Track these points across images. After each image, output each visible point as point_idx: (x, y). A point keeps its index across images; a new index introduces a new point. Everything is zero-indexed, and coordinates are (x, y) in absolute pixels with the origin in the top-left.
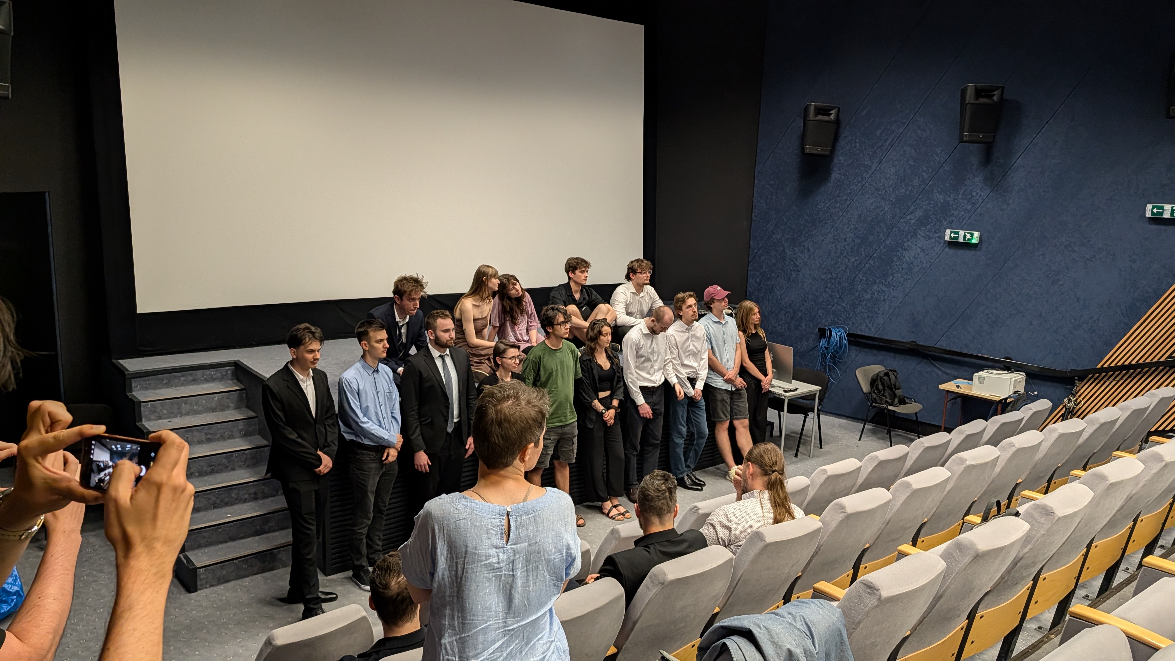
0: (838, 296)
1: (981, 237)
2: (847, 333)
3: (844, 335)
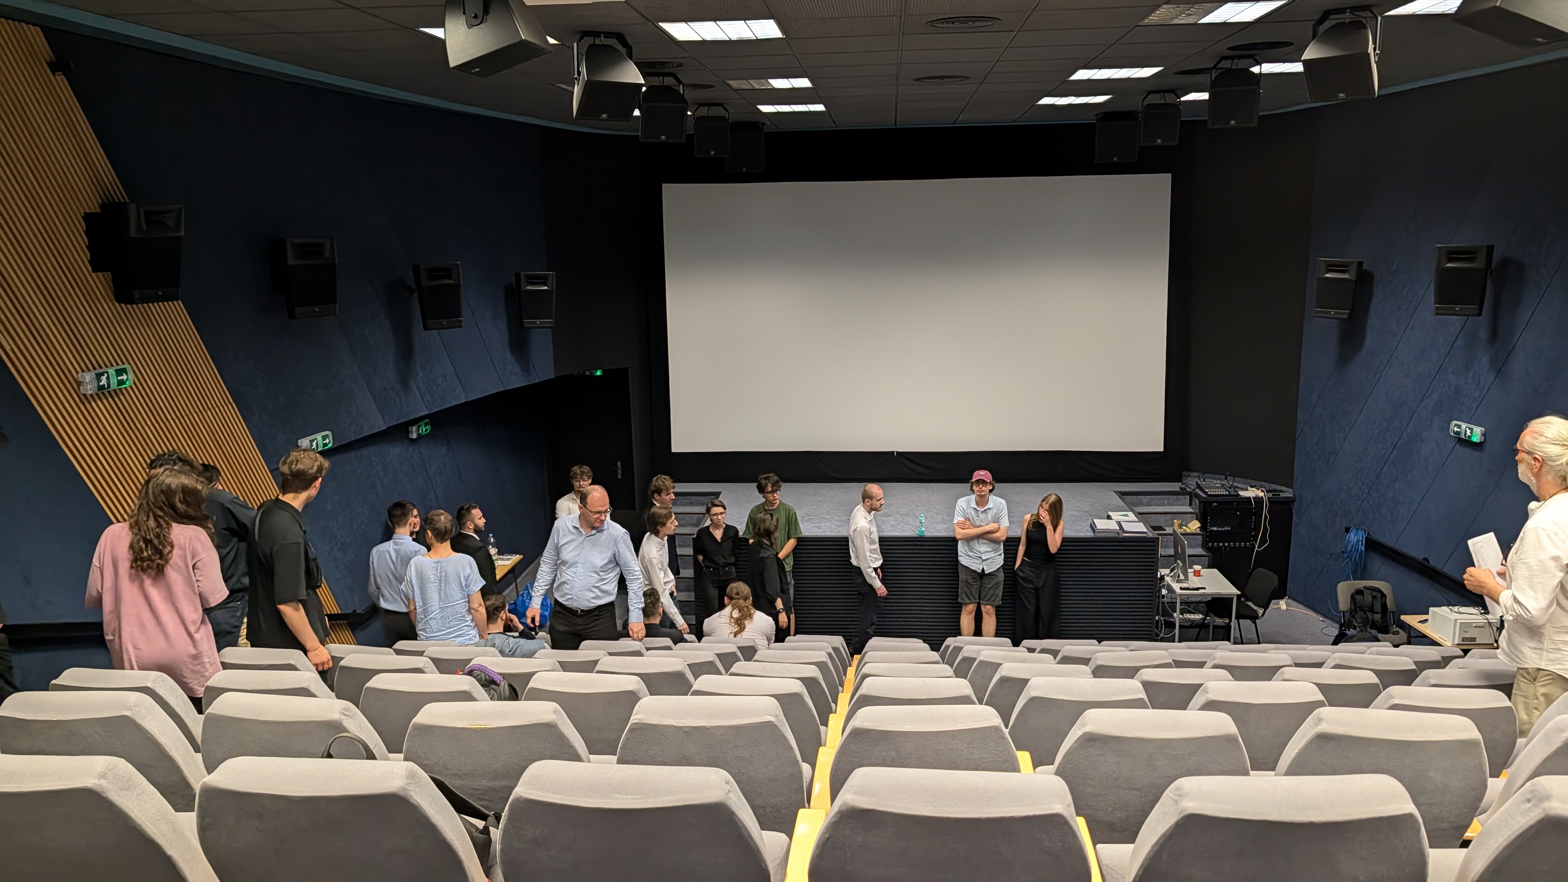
0: (1366, 491)
1: (1484, 435)
2: (1364, 537)
3: (1361, 539)
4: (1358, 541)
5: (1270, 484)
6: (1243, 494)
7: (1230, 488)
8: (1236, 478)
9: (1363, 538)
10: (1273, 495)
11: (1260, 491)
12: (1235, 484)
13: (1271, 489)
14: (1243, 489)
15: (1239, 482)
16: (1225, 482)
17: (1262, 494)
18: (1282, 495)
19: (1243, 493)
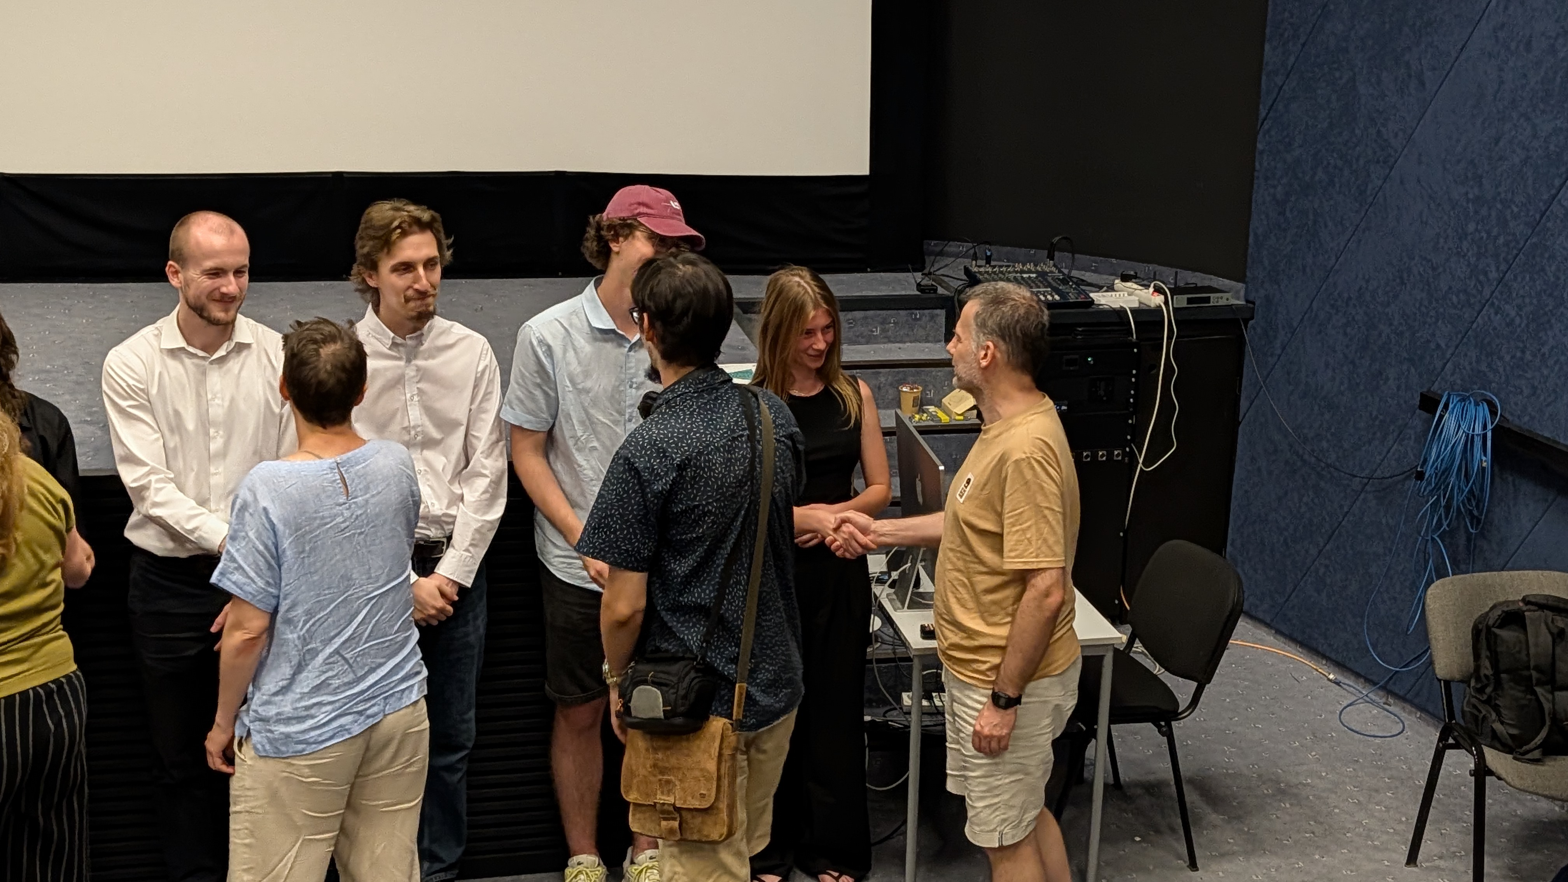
0: (1494, 275)
2: (1490, 427)
3: (1478, 430)
4: (1470, 440)
5: (1179, 270)
6: (1103, 301)
7: (1064, 281)
8: (1077, 256)
9: (1485, 427)
10: (1190, 301)
11: (1151, 290)
12: (1075, 273)
13: (1181, 284)
14: (1099, 288)
15: (1087, 269)
16: (1048, 267)
17: (1158, 300)
18: (1217, 300)
19: (1103, 299)
